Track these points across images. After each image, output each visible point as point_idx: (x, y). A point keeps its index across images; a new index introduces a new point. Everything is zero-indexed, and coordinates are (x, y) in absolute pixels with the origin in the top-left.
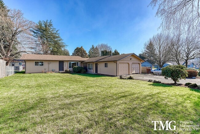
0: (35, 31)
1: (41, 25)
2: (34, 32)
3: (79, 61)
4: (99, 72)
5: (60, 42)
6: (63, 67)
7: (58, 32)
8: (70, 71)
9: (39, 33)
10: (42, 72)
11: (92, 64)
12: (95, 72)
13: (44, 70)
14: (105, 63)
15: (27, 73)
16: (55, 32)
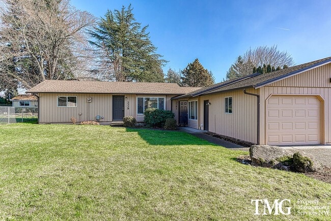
0: (101, 35)
1: (110, 20)
2: (98, 36)
3: (167, 95)
4: (211, 129)
5: (151, 54)
6: (123, 111)
7: (146, 32)
8: (134, 121)
9: (107, 37)
10: (71, 123)
11: (196, 102)
12: (202, 128)
13: (78, 117)
14: (226, 99)
15: (42, 123)
16: (140, 31)
